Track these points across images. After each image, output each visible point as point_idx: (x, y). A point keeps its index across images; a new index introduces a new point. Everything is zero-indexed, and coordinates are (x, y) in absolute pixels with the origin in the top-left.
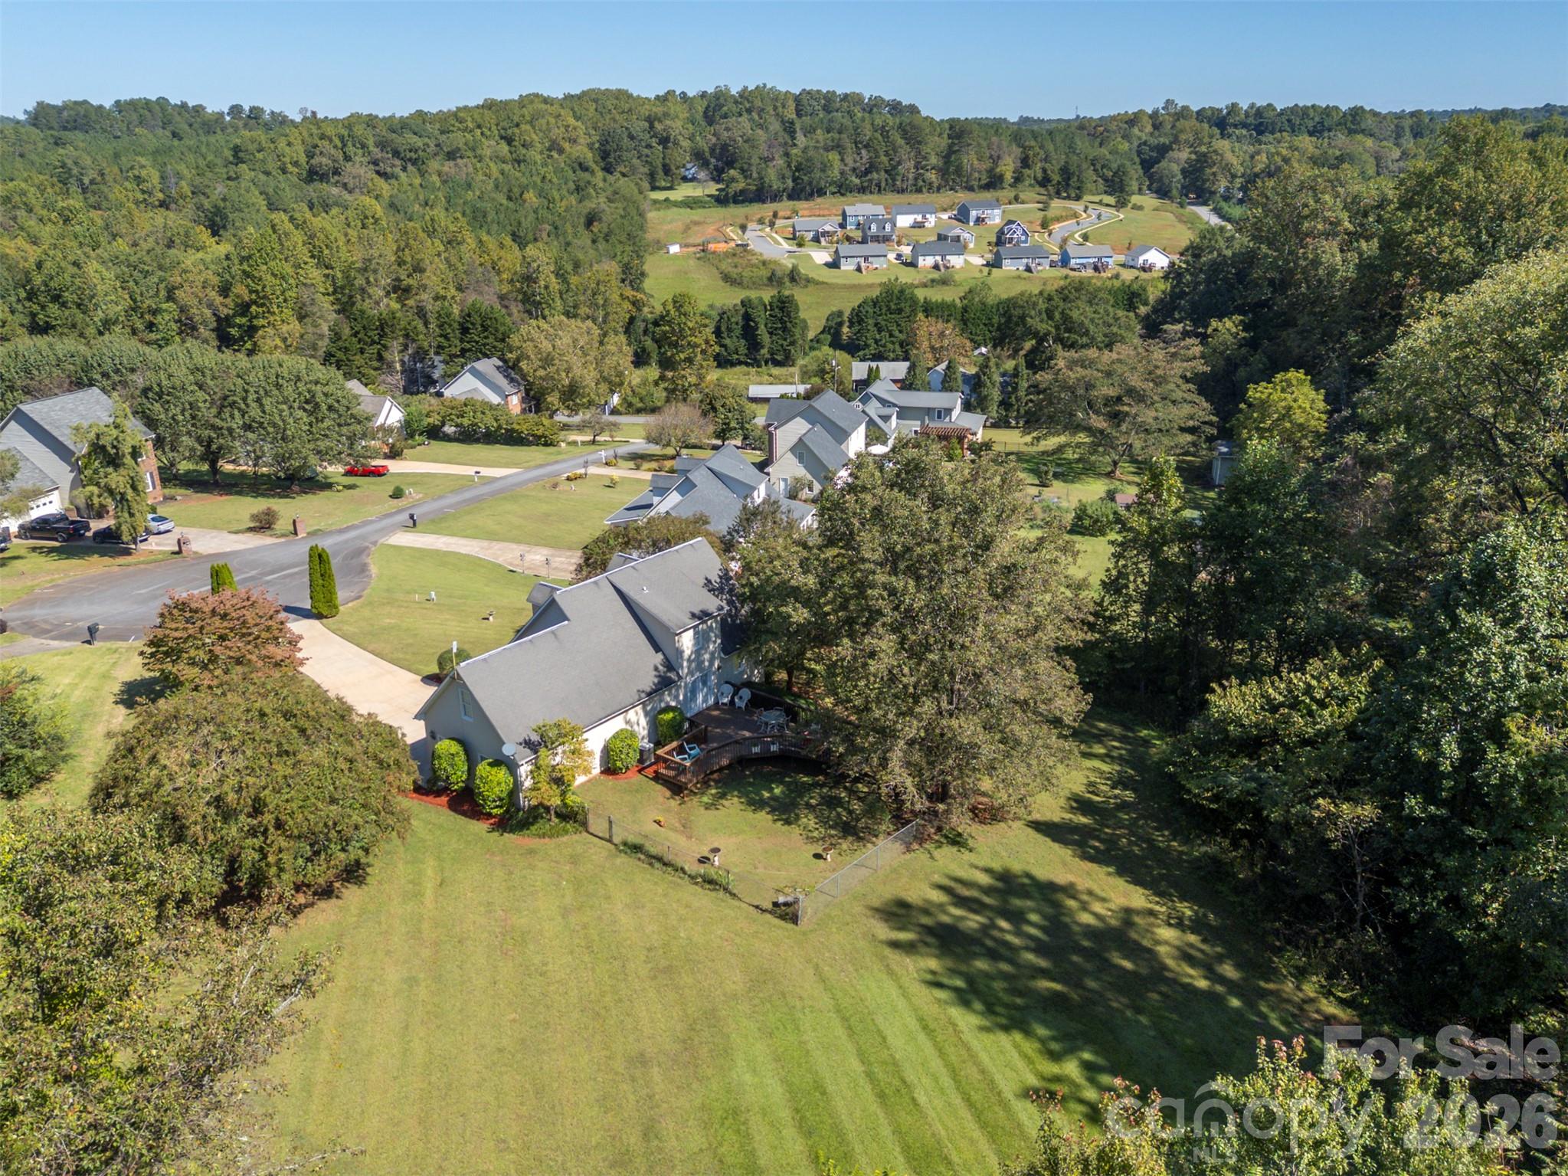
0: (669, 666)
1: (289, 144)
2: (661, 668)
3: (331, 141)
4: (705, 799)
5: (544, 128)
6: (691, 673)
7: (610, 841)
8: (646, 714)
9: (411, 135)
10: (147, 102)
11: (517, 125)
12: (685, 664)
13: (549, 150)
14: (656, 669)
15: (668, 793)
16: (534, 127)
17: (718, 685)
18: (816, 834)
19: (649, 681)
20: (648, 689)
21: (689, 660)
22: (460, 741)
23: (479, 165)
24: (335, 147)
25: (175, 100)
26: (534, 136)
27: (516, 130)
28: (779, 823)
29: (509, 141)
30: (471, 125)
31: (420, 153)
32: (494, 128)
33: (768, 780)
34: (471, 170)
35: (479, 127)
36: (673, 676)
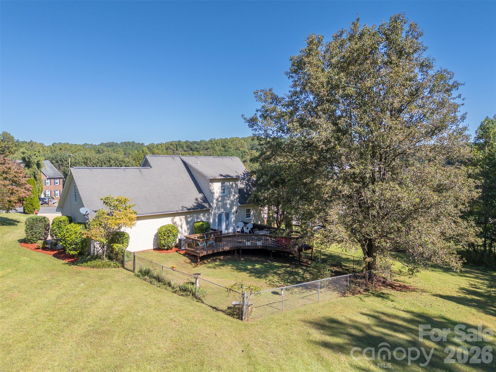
0: (205, 199)
1: (162, 147)
2: (199, 200)
3: (173, 145)
4: (210, 265)
5: (235, 144)
6: (218, 208)
7: (133, 271)
8: (187, 223)
9: (196, 145)
10: (129, 142)
11: (227, 143)
12: (215, 201)
13: (236, 150)
14: (197, 199)
15: (188, 261)
16: (232, 143)
17: (236, 222)
18: (277, 284)
19: (191, 204)
20: (189, 207)
21: (217, 200)
22: (68, 216)
23: (214, 152)
24: (174, 147)
25: (136, 142)
26: (232, 146)
27: (227, 144)
28: (253, 277)
29: (224, 147)
30: (214, 143)
31: (198, 149)
32: (220, 144)
33: (253, 263)
34: (212, 153)
35: (216, 143)
36: (206, 205)
